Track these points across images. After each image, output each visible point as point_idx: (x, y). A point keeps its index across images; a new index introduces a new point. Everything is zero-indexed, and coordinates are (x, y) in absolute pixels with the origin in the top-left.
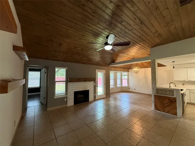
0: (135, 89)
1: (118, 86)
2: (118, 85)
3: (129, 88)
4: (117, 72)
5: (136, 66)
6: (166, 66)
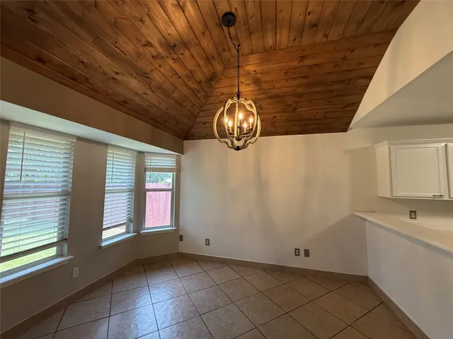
0: (208, 242)
2: (105, 235)
3: (181, 238)
4: (107, 145)
5: (238, 97)
6: (348, 132)
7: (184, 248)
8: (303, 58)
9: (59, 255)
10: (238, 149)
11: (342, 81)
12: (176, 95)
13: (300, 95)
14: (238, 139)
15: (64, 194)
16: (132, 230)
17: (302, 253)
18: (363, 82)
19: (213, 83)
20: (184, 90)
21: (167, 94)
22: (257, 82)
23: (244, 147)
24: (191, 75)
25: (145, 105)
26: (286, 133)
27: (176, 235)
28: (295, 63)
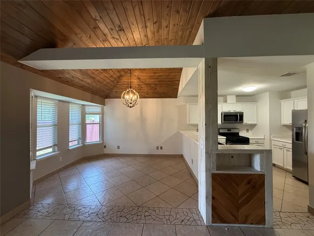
0: (118, 147)
1: (73, 144)
2: (70, 144)
3: (105, 147)
4: (69, 102)
5: (131, 88)
6: (178, 98)
7: (106, 151)
8: (155, 73)
9: (54, 151)
10: (131, 107)
11: (171, 81)
12: (104, 83)
13: (157, 85)
14: (131, 103)
15: (55, 125)
16: (80, 143)
17: (160, 148)
18: (177, 82)
19: (121, 78)
20: (108, 81)
21: (100, 83)
22: (139, 79)
23: (133, 106)
24: (112, 76)
25: (91, 87)
26: (154, 98)
27: (102, 145)
28: (152, 74)
